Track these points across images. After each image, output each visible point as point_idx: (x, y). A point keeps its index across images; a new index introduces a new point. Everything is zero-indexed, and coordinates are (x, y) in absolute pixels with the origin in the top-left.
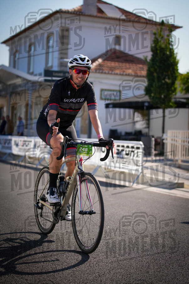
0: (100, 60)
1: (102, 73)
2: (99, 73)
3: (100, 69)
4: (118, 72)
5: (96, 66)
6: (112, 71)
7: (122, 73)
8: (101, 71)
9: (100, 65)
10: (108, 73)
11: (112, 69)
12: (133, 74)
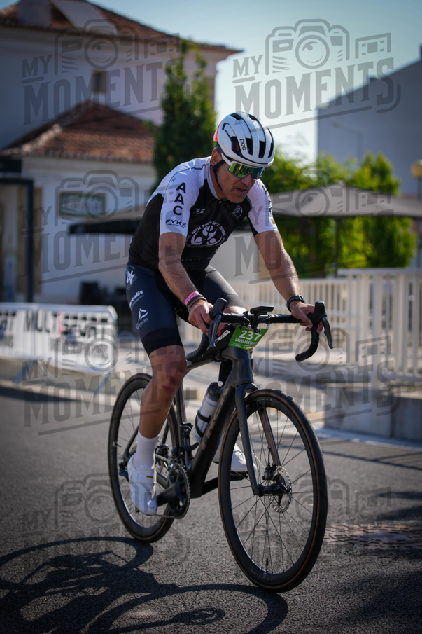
0: (57, 130)
1: (60, 156)
2: (54, 156)
3: (55, 149)
4: (96, 153)
5: (49, 142)
6: (84, 151)
7: (105, 156)
8: (57, 153)
9: (57, 139)
10: (75, 158)
11: (83, 148)
12: (130, 157)
